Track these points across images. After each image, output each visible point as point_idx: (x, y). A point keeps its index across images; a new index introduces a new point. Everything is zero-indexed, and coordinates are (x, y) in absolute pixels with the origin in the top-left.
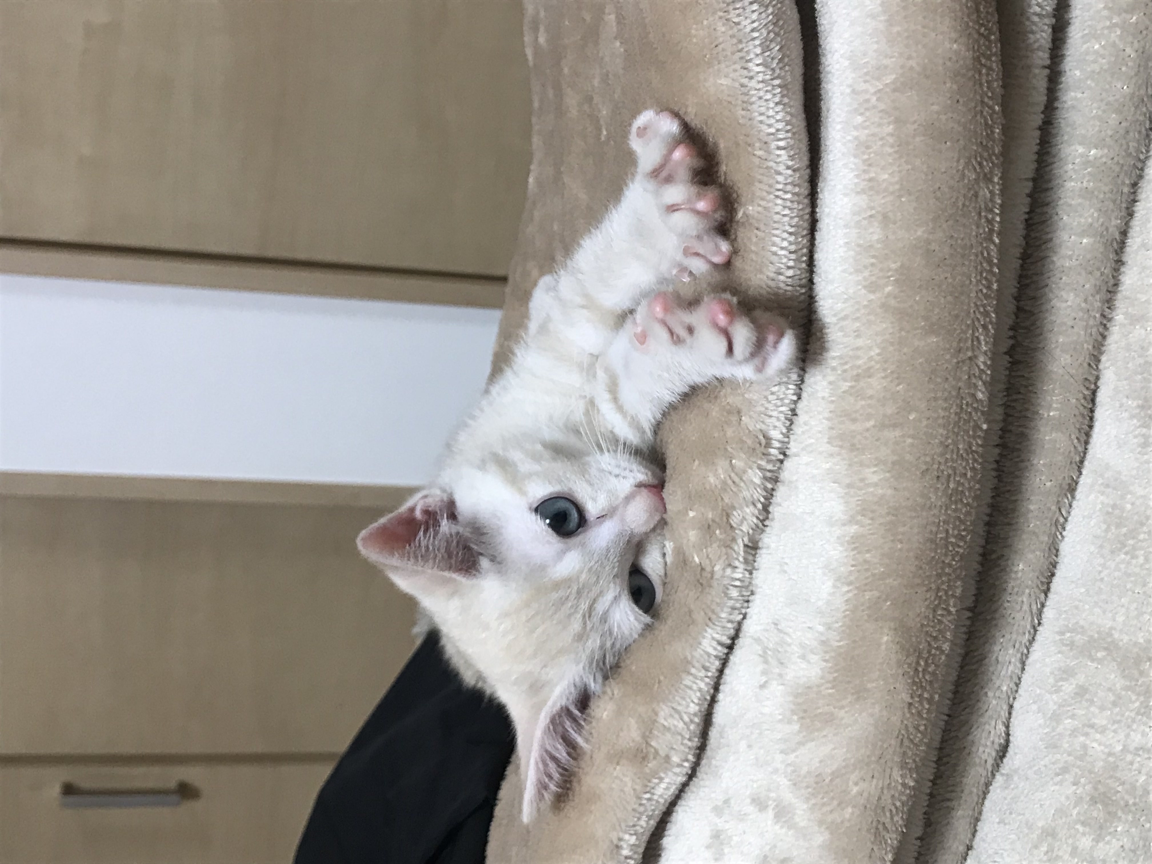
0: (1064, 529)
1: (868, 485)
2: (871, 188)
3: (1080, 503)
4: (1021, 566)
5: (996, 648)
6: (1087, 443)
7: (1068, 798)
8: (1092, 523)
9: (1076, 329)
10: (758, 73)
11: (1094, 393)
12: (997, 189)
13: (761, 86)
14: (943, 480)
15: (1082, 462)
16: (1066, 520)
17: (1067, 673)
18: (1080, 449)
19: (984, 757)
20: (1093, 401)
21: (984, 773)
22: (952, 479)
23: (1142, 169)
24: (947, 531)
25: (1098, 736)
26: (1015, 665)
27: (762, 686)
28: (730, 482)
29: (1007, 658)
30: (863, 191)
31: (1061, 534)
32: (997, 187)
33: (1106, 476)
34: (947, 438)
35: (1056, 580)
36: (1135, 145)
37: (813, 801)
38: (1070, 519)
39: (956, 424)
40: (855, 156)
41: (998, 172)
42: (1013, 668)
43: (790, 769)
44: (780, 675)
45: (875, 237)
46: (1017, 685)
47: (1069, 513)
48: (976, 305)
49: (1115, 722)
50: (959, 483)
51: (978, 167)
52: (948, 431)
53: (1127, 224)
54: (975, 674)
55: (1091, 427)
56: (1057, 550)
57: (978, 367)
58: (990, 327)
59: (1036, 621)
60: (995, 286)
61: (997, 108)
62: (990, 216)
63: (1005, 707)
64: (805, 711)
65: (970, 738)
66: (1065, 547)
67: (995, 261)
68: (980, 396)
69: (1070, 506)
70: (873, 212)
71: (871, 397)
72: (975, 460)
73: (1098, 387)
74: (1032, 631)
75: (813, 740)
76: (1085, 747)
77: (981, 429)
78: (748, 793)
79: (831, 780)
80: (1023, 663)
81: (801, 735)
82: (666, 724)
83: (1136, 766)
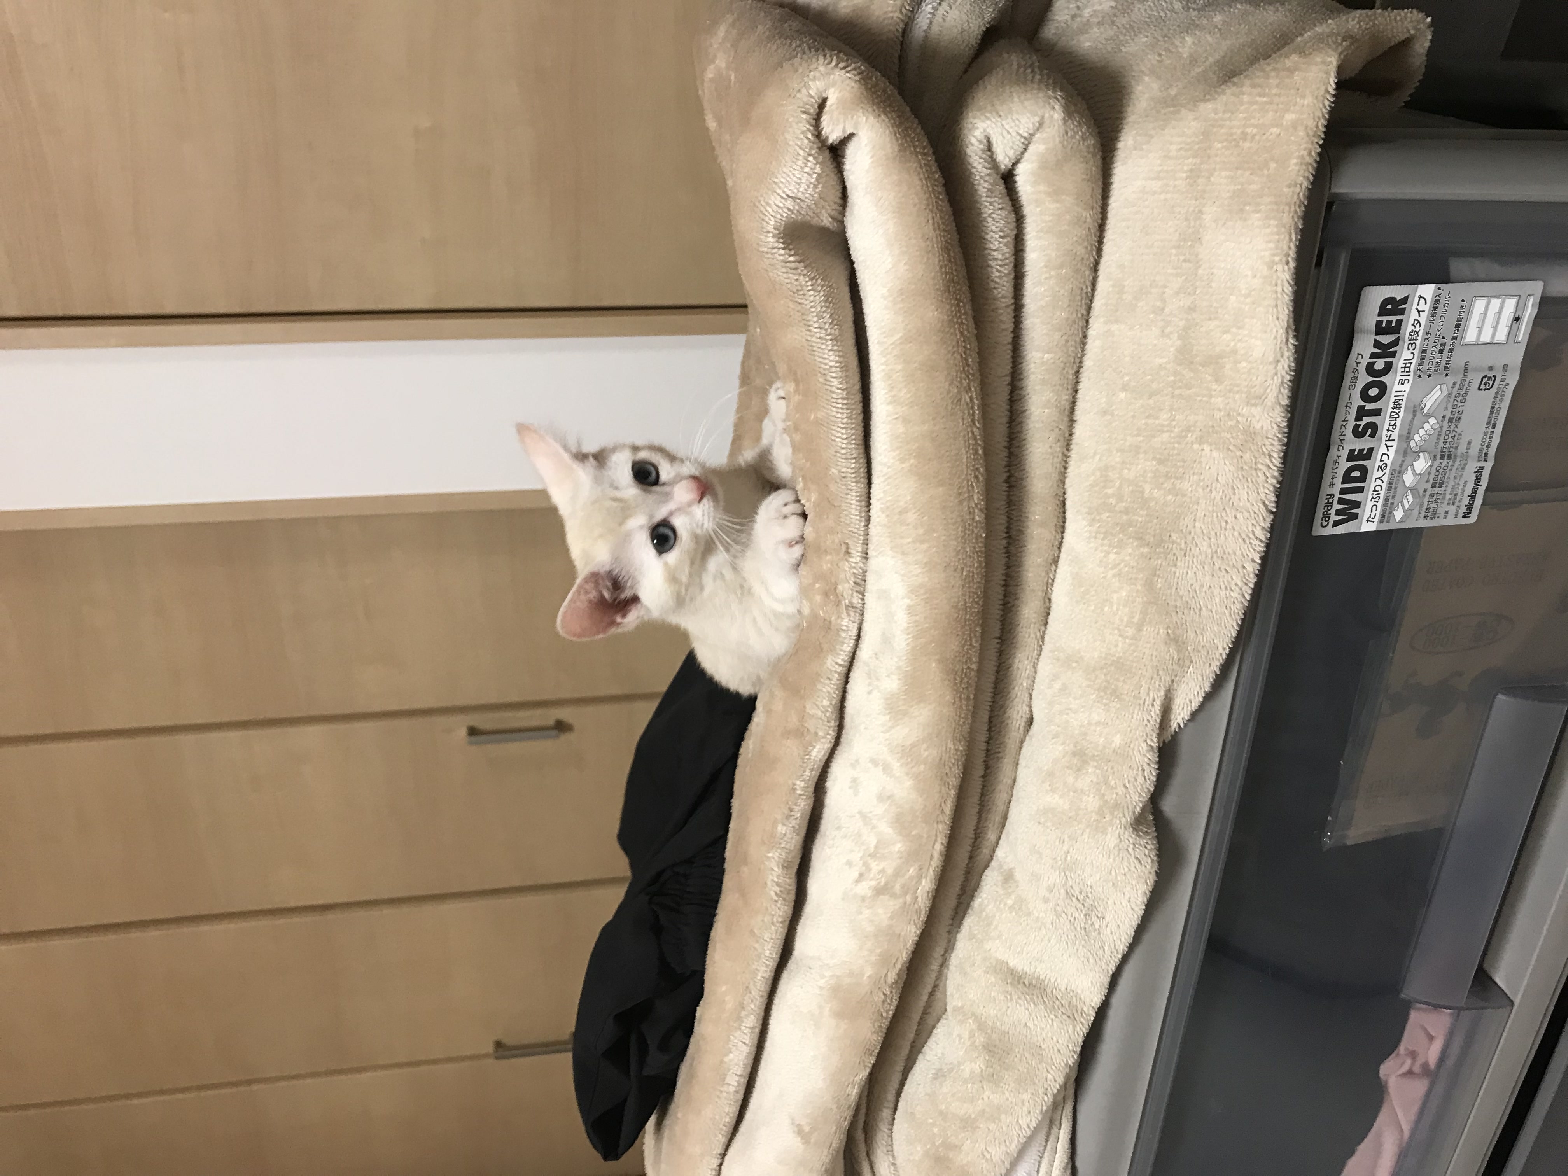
0: (1053, 586)
1: (914, 576)
3: (1061, 571)
4: (1027, 611)
5: (1017, 661)
6: (1063, 532)
7: (1060, 752)
8: (1067, 583)
9: (1046, 466)
10: (817, 333)
11: (1063, 502)
13: (819, 341)
14: (959, 570)
15: (1061, 545)
16: (1053, 581)
17: (1056, 677)
18: (1059, 537)
19: (1017, 726)
20: (1064, 507)
21: (1019, 737)
22: (965, 570)
24: (965, 600)
25: (1073, 715)
29: (1024, 666)
31: (1051, 589)
32: (976, 394)
33: (1073, 554)
34: (958, 546)
35: (1050, 617)
36: (1076, 350)
37: (902, 762)
38: (1055, 580)
39: (964, 536)
42: (1029, 671)
43: (888, 742)
44: (878, 687)
45: (901, 431)
46: (1034, 682)
47: (1055, 577)
49: (1083, 707)
50: (969, 572)
51: (959, 385)
52: (959, 541)
53: (1075, 397)
54: (1006, 676)
55: (1064, 522)
56: (1050, 600)
57: (974, 501)
59: (1041, 643)
60: (980, 452)
61: (971, 347)
63: (1027, 695)
64: (892, 709)
65: (1007, 715)
66: (1054, 597)
68: (978, 518)
69: (1056, 572)
71: (909, 525)
73: (1066, 499)
74: (1039, 649)
75: (898, 725)
76: (1067, 722)
78: (868, 756)
79: (911, 749)
80: (1035, 669)
81: (891, 722)
83: (1097, 733)
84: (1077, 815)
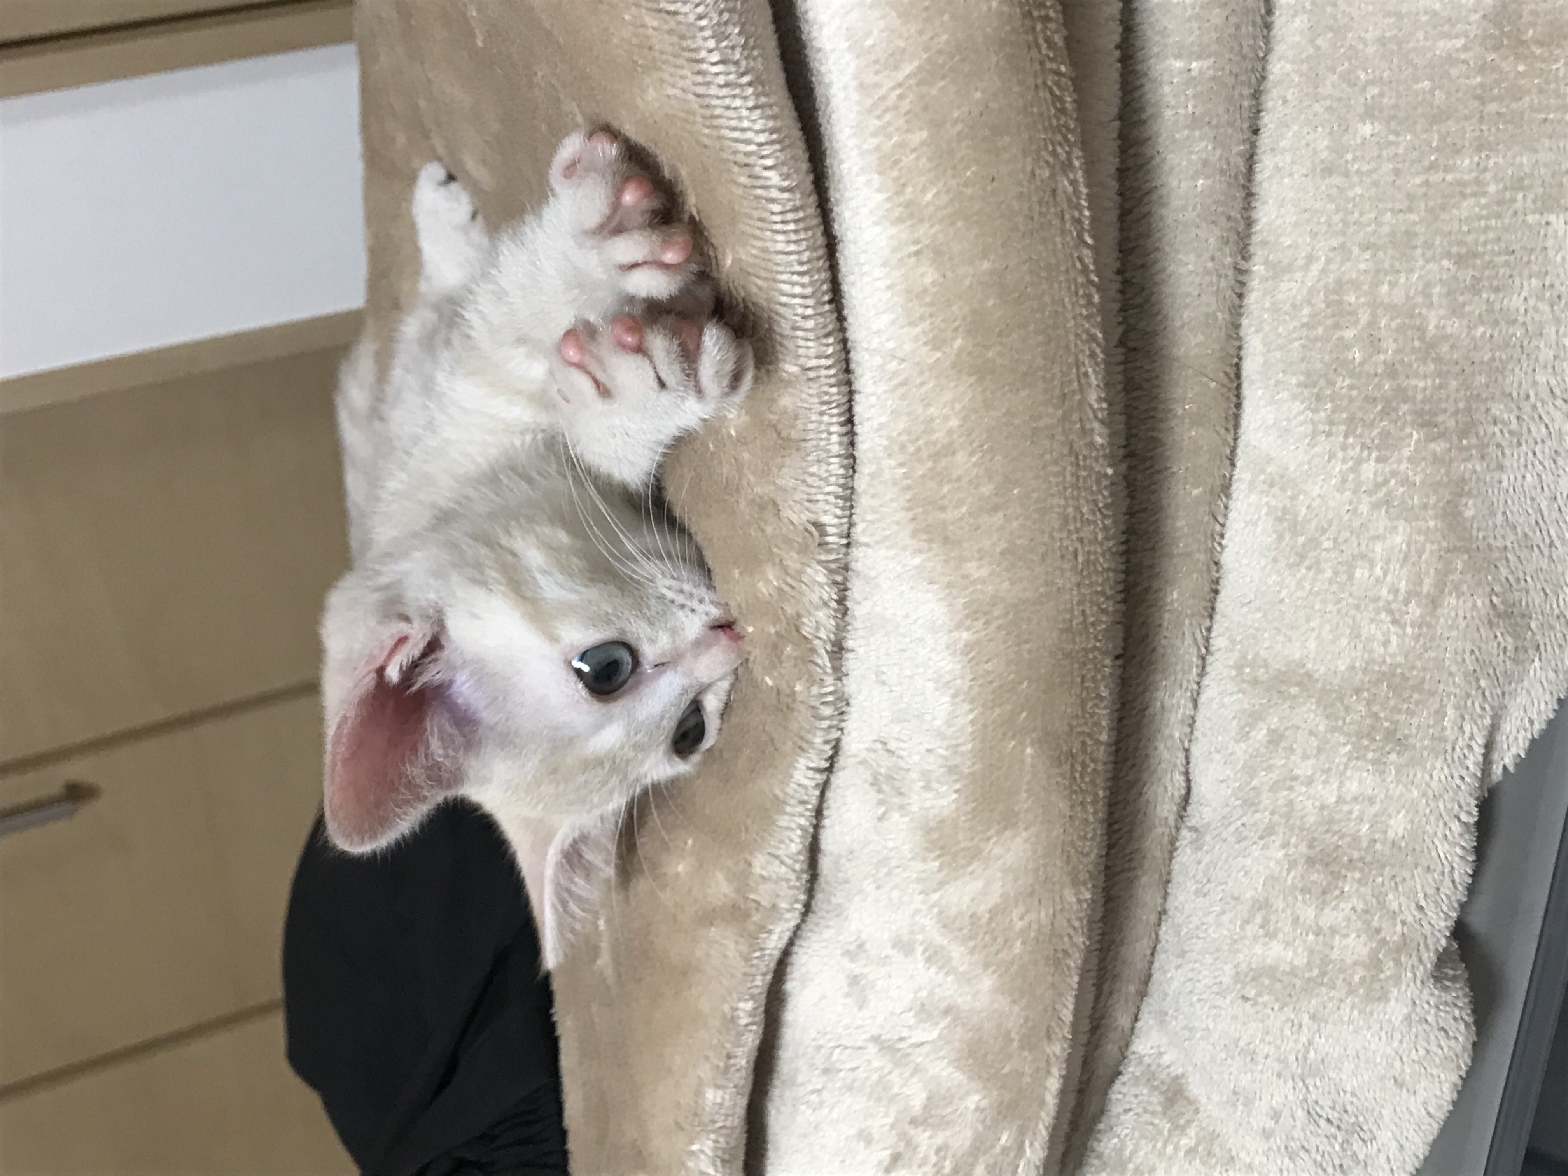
0: (1222, 536)
1: (973, 583)
2: (911, 216)
3: (1239, 504)
4: (1175, 595)
5: (1160, 695)
6: (1237, 426)
7: (1278, 862)
8: (1259, 529)
9: (1204, 298)
10: (717, 74)
11: (1238, 366)
12: (1080, 176)
13: (725, 91)
14: (1069, 557)
15: (1233, 450)
16: (1223, 525)
17: (1255, 717)
19: (1165, 814)
20: (1238, 376)
21: (1167, 831)
22: (1080, 551)
23: (1264, 69)
24: (1083, 611)
25: (1303, 789)
26: (1185, 706)
27: (880, 819)
28: (787, 589)
29: (1174, 701)
30: (900, 220)
31: (1220, 544)
32: (1080, 173)
33: (1269, 470)
34: (1065, 507)
35: (1221, 597)
36: (1251, 42)
37: (972, 944)
38: (1228, 523)
39: (1075, 487)
40: (880, 173)
41: (1077, 152)
42: (1184, 709)
43: (936, 910)
44: (902, 807)
45: (928, 280)
46: (1191, 726)
47: (1226, 516)
48: (1077, 335)
49: (1324, 771)
50: (1089, 553)
51: (1051, 160)
52: (1066, 499)
53: (1253, 145)
55: (1239, 405)
56: (1218, 564)
57: (1091, 406)
58: (1098, 351)
59: (1203, 651)
60: (1096, 299)
61: (1063, 69)
62: (1076, 214)
63: (1181, 755)
64: (942, 848)
65: (1143, 799)
66: (1227, 558)
67: (1092, 267)
68: (1099, 440)
69: (1226, 508)
70: (919, 247)
71: (959, 479)
72: (1105, 517)
73: (1240, 359)
74: (1200, 662)
75: (958, 877)
76: (1290, 802)
77: (1106, 475)
78: (886, 937)
79: (991, 919)
80: (1195, 703)
81: (943, 874)
82: (764, 873)
83: (1357, 816)
84: (1323, 974)
